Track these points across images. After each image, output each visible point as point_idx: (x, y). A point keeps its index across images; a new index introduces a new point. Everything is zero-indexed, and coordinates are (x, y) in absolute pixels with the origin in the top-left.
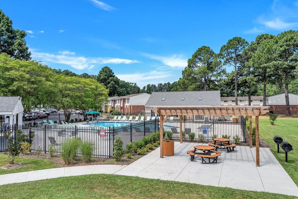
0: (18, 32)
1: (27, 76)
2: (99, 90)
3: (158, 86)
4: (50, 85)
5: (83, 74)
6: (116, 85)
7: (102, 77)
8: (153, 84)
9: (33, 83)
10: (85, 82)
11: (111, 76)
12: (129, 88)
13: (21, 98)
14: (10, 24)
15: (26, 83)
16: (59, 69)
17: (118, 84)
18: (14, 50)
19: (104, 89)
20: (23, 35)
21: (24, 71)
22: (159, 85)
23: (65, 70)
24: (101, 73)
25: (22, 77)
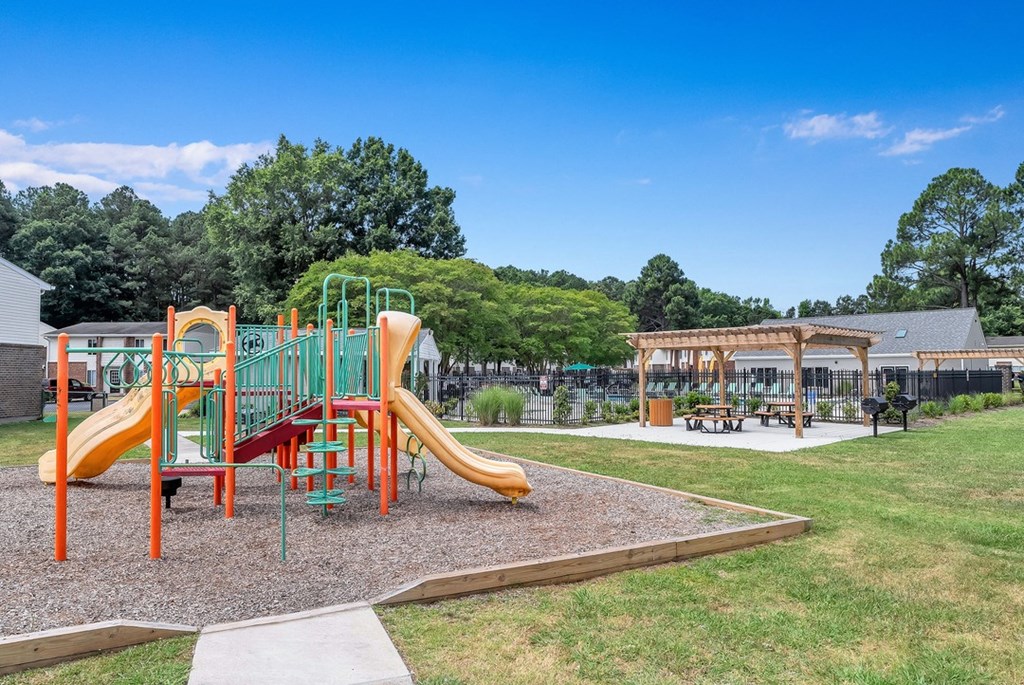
0: (438, 194)
1: (448, 291)
2: (609, 317)
3: (838, 303)
4: (491, 308)
5: (605, 280)
6: (689, 306)
7: (649, 286)
8: (821, 300)
9: (461, 304)
10: (574, 300)
11: (675, 281)
12: (739, 314)
13: (432, 332)
14: (422, 180)
15: (446, 305)
16: (543, 271)
17: (696, 304)
18: (431, 237)
19: (623, 315)
20: (448, 198)
21: (442, 282)
22: (841, 302)
23: (557, 272)
24: (646, 273)
25: (439, 294)
